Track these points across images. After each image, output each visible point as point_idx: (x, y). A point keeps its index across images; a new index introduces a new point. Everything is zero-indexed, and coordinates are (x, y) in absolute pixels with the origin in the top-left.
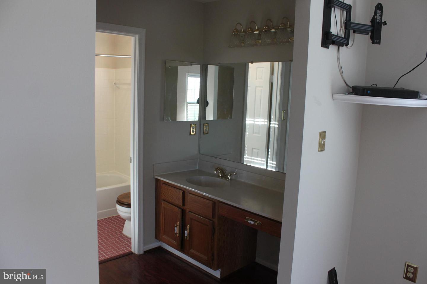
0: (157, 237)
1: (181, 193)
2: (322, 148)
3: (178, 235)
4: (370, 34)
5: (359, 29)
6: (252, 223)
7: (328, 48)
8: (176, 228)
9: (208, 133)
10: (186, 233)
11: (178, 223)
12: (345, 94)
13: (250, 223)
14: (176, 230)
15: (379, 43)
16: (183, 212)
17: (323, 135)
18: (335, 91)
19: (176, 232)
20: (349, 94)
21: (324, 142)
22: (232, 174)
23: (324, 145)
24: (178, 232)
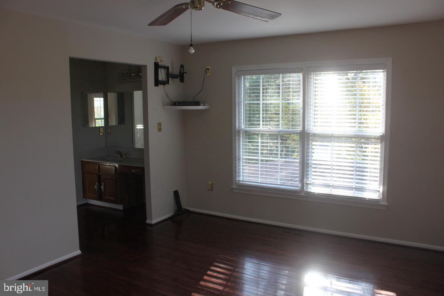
0: (85, 197)
1: (98, 166)
2: (160, 130)
3: (97, 190)
4: (179, 78)
5: (174, 77)
6: (134, 171)
7: (158, 86)
8: (95, 186)
9: (111, 133)
10: (102, 187)
11: (97, 183)
12: (168, 105)
13: (133, 172)
14: (96, 187)
15: (183, 82)
16: (99, 177)
17: (160, 124)
18: (164, 104)
19: (95, 188)
20: (170, 105)
21: (161, 127)
22: (126, 154)
23: (161, 128)
24: (97, 189)
